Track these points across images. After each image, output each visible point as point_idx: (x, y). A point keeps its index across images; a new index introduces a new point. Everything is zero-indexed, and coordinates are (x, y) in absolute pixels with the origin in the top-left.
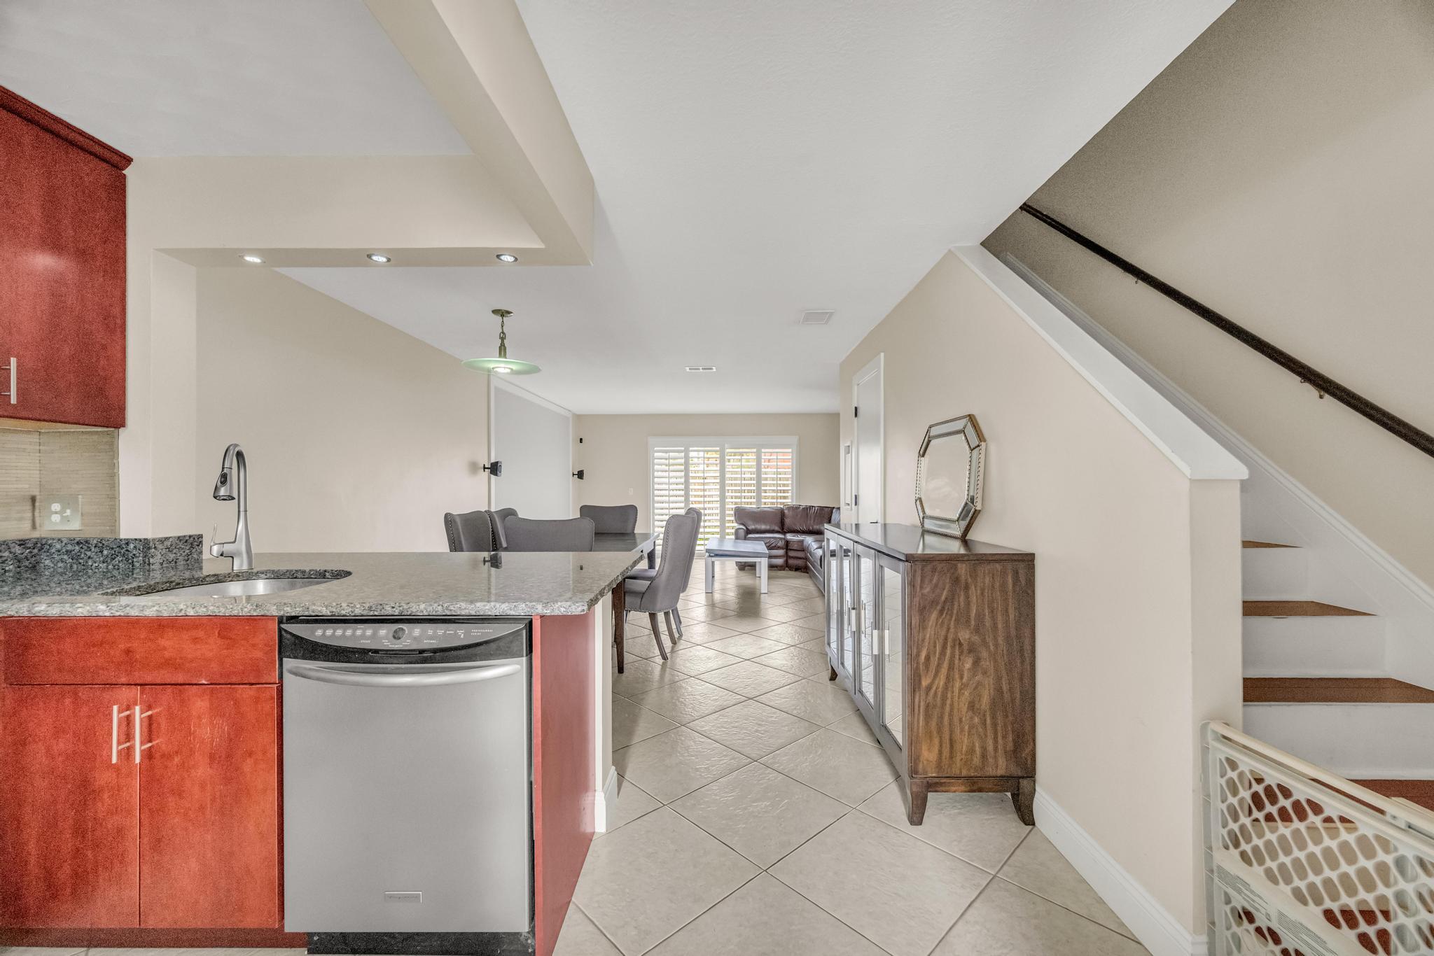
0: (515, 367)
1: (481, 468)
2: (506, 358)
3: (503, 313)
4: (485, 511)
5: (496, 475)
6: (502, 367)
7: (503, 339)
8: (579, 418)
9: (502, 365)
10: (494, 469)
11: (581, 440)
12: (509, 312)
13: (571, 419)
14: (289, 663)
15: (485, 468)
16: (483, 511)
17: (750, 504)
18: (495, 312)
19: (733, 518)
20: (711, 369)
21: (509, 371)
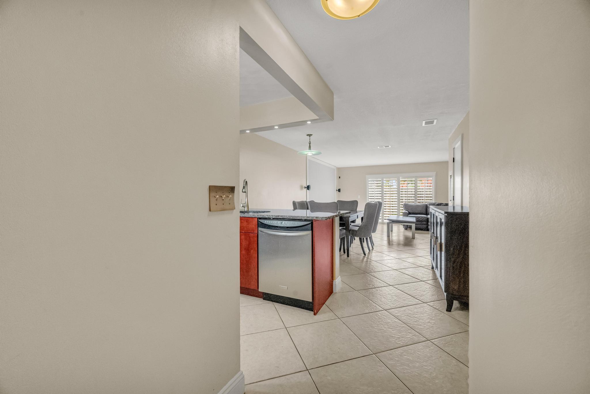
0: (314, 153)
1: (304, 188)
2: (311, 150)
3: (310, 135)
4: (305, 201)
5: (309, 190)
6: (309, 153)
7: (310, 144)
8: (339, 169)
9: (310, 152)
10: (308, 188)
11: (340, 177)
12: (312, 135)
13: (336, 169)
14: (260, 229)
15: (305, 188)
16: (304, 201)
17: (412, 202)
18: (307, 135)
19: (403, 209)
20: (388, 146)
21: (312, 154)
